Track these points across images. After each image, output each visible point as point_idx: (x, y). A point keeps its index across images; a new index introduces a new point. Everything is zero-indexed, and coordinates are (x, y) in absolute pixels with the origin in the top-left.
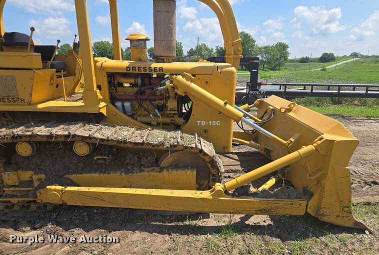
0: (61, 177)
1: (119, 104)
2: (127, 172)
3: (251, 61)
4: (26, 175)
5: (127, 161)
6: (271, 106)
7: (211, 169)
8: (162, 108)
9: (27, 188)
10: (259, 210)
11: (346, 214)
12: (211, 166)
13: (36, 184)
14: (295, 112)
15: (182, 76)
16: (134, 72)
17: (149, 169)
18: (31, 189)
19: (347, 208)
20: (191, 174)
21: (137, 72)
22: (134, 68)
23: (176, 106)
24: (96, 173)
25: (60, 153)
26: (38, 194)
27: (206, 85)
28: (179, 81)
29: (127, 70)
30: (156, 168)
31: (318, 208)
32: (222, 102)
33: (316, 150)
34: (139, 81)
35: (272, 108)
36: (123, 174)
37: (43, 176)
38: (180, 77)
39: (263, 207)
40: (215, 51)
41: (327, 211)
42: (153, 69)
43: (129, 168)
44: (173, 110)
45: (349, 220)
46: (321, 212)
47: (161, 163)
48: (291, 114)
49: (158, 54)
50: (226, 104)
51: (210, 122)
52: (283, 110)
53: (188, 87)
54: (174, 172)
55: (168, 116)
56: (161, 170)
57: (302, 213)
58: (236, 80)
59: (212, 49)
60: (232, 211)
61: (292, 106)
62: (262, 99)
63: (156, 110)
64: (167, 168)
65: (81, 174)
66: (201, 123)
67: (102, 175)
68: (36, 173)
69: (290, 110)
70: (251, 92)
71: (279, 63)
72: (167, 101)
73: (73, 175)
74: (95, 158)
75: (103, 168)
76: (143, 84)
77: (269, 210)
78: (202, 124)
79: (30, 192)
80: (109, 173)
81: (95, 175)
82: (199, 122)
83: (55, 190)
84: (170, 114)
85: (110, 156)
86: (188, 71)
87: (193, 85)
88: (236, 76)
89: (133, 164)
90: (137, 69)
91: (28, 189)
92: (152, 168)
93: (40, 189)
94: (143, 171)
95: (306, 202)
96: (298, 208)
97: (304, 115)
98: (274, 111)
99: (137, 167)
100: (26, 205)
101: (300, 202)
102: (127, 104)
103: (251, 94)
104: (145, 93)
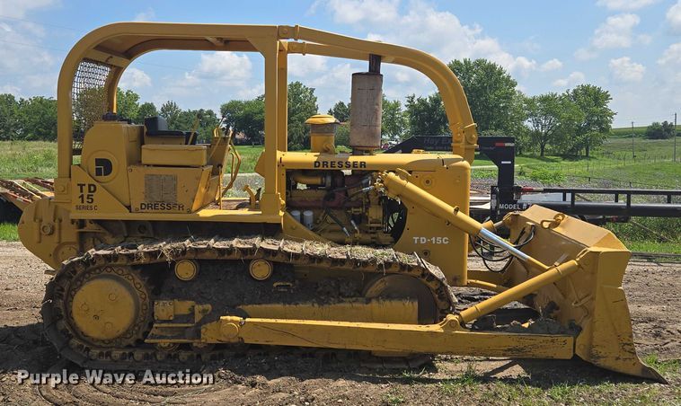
0: (234, 307)
1: (297, 213)
2: (321, 303)
3: (497, 144)
4: (183, 307)
5: (321, 288)
6: (530, 221)
7: (439, 301)
8: (360, 219)
9: (184, 323)
10: (509, 350)
11: (628, 355)
12: (439, 298)
13: (198, 317)
14: (562, 226)
15: (394, 172)
16: (325, 168)
17: (351, 300)
18: (190, 325)
19: (628, 347)
20: (412, 306)
21: (329, 168)
22: (325, 163)
23: (381, 215)
24: (278, 303)
25: (228, 278)
26: (203, 330)
27: (426, 185)
28: (391, 180)
29: (315, 166)
30: (360, 299)
31: (591, 346)
32: (451, 209)
33: (579, 266)
34: (329, 180)
35: (531, 224)
36: (316, 305)
37: (208, 307)
38: (392, 175)
39: (513, 344)
40: (404, 109)
41: (603, 352)
42: (351, 164)
43: (323, 298)
44: (376, 221)
45: (634, 364)
46: (594, 352)
47: (366, 291)
48: (558, 230)
49: (357, 144)
50: (456, 210)
51: (434, 239)
52: (546, 225)
53: (404, 187)
54: (387, 302)
55: (367, 232)
56: (369, 301)
57: (569, 356)
58: (470, 183)
59: (397, 104)
60: (470, 350)
61: (560, 217)
62: (517, 213)
63: (352, 222)
64: (377, 298)
65: (259, 304)
66: (419, 240)
67: (287, 306)
68: (199, 303)
69: (556, 224)
70: (501, 207)
71: (585, 140)
72: (367, 209)
73: (250, 306)
74: (275, 285)
75: (288, 298)
76: (334, 185)
77: (522, 349)
78: (422, 242)
79: (188, 330)
80: (296, 304)
81: (279, 307)
82: (416, 238)
83: (232, 321)
84: (371, 228)
85: (297, 282)
86: (402, 166)
87: (410, 185)
88: (470, 173)
89: (328, 293)
90: (329, 164)
91: (186, 325)
92: (354, 299)
93: (205, 323)
94: (342, 301)
95: (572, 338)
96: (561, 348)
97: (575, 229)
98: (536, 229)
99: (333, 297)
100: (173, 354)
101: (564, 339)
102: (308, 214)
103: (501, 210)
104: (334, 198)
